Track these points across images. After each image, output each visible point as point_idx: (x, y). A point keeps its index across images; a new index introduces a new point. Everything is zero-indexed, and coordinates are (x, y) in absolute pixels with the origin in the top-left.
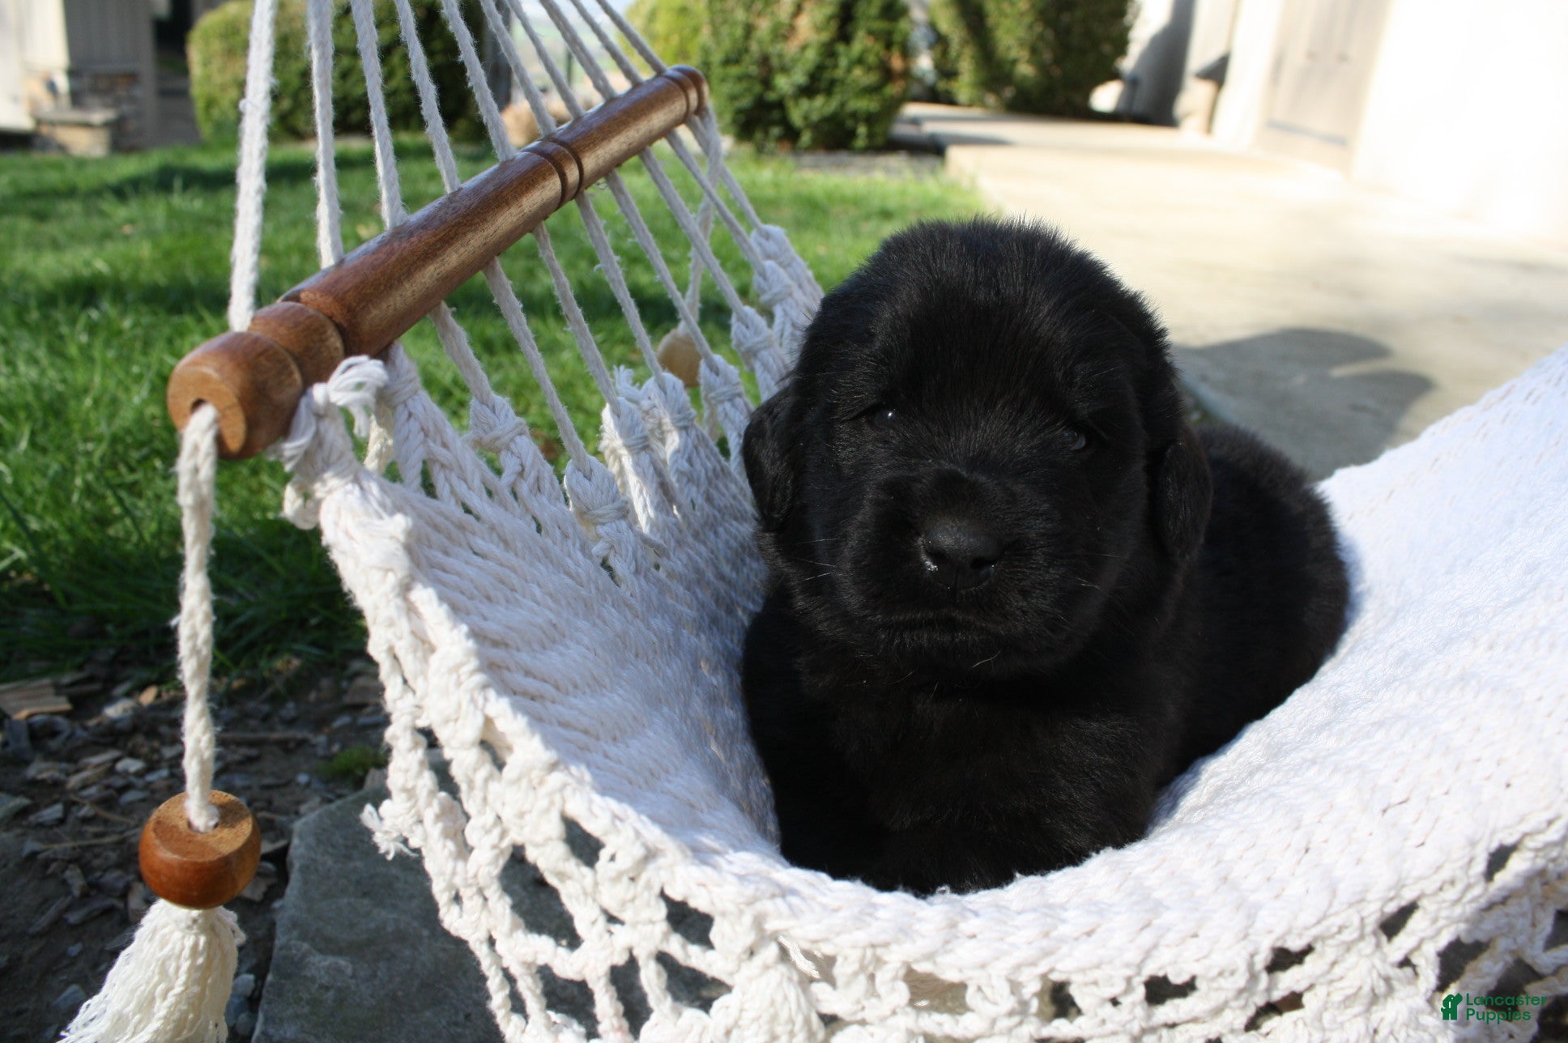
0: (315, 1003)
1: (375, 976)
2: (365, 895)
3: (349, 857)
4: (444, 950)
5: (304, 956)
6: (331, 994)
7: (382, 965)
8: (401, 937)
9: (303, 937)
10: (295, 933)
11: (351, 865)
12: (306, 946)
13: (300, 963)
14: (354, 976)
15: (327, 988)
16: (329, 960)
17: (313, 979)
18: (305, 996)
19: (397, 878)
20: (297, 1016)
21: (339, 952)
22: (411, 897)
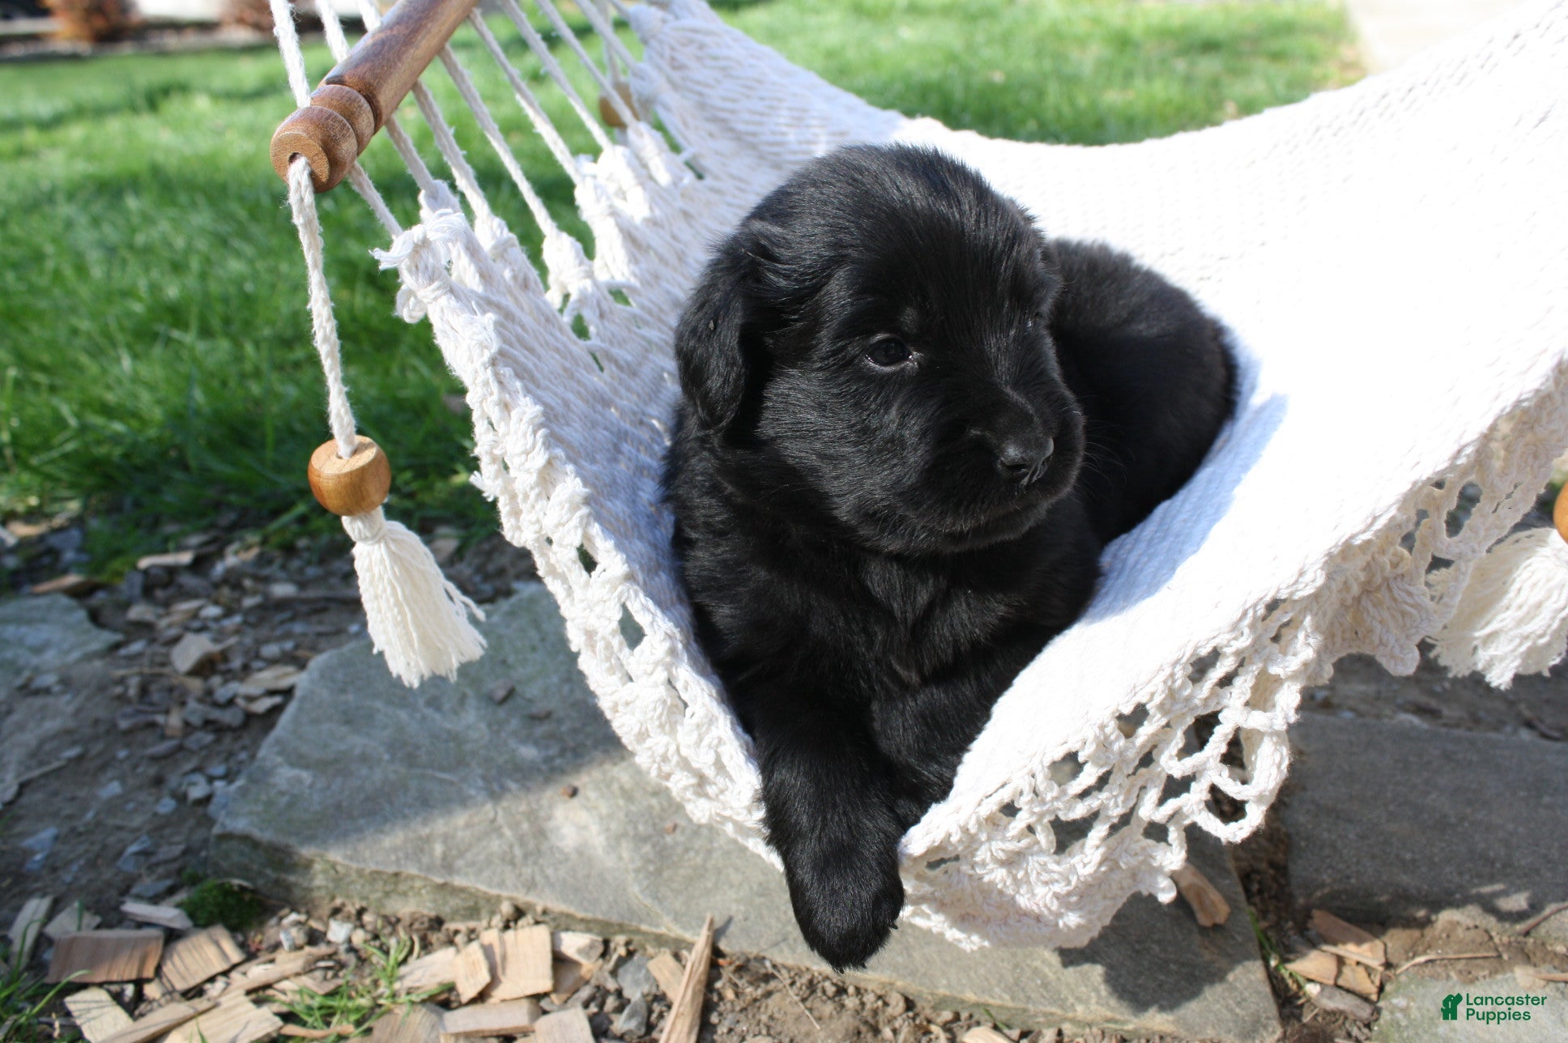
0: (270, 804)
1: (328, 787)
2: (348, 722)
3: (343, 691)
4: (395, 772)
5: (275, 767)
6: (284, 800)
7: (339, 781)
8: (364, 758)
9: (279, 753)
10: (276, 749)
11: (343, 698)
12: (279, 759)
13: (267, 773)
14: (311, 786)
15: (282, 793)
16: (296, 772)
17: (274, 786)
18: (264, 797)
19: (378, 711)
20: (251, 813)
21: (307, 767)
22: (385, 727)
